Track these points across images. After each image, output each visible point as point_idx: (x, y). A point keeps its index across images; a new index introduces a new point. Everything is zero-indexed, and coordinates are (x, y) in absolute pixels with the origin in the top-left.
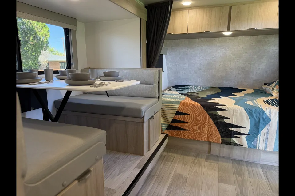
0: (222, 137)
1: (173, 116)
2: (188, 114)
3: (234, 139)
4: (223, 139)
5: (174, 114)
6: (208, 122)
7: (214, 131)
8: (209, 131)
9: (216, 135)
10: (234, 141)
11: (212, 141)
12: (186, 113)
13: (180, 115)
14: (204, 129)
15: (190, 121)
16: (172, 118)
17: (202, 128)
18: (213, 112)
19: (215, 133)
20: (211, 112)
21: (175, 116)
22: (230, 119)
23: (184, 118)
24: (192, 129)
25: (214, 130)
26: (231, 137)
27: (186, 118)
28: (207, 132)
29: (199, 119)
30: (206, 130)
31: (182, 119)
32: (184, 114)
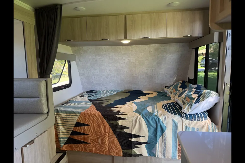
0: (123, 149)
1: (73, 128)
2: (88, 125)
3: (134, 150)
4: (123, 151)
5: (74, 126)
6: (109, 134)
7: (115, 144)
8: (110, 143)
9: (117, 147)
10: (135, 152)
11: (113, 154)
12: (86, 124)
13: (80, 126)
14: (104, 141)
15: (91, 133)
16: (72, 130)
17: (103, 141)
18: (113, 122)
19: (116, 145)
20: (111, 122)
21: (74, 128)
22: (129, 128)
23: (84, 130)
24: (93, 141)
25: (114, 142)
26: (132, 149)
27: (86, 130)
28: (107, 145)
29: (99, 130)
30: (107, 142)
31: (82, 131)
32: (84, 125)
